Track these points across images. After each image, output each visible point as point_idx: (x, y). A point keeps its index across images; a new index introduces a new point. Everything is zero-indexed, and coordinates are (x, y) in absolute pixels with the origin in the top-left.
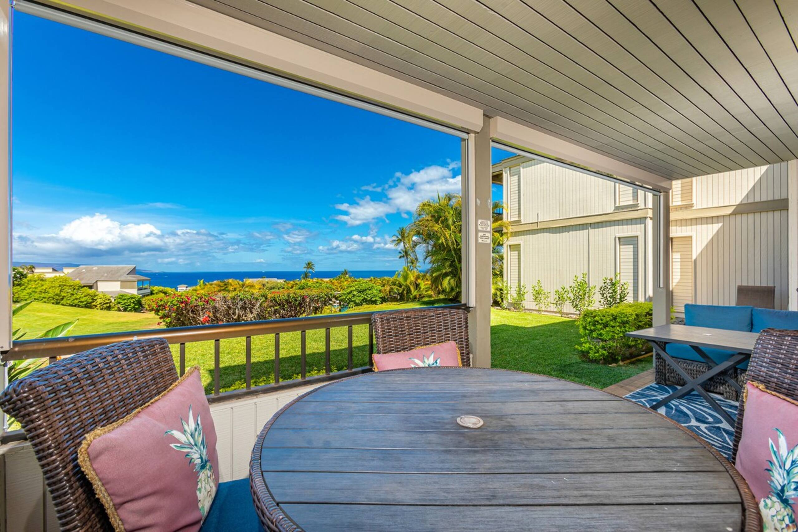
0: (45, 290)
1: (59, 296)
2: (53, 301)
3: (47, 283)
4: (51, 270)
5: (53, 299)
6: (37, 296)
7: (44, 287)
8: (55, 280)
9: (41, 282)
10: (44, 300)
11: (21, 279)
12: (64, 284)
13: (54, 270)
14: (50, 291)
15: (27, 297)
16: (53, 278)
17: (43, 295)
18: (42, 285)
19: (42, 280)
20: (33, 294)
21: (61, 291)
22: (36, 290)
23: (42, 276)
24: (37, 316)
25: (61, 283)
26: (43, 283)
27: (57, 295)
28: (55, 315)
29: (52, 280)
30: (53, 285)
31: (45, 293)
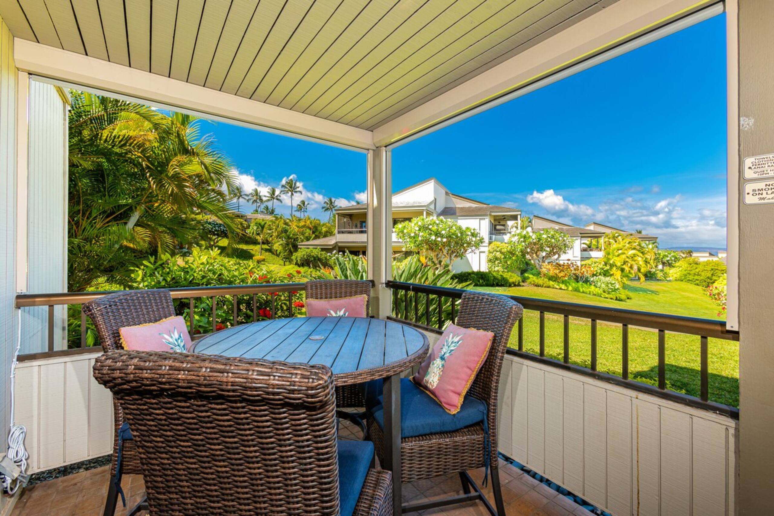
0: (698, 273)
1: (711, 279)
2: (704, 284)
3: (700, 266)
4: (708, 255)
5: (705, 281)
6: (691, 277)
7: (697, 270)
8: (708, 263)
9: (695, 265)
10: (697, 282)
11: (675, 261)
12: (716, 268)
13: (711, 254)
14: (703, 274)
15: (683, 278)
16: (706, 262)
17: (696, 277)
18: (696, 268)
19: (696, 264)
20: (688, 275)
21: (712, 275)
22: (691, 272)
23: (696, 260)
24: (681, 295)
25: (713, 267)
26: (697, 266)
27: (708, 278)
28: (697, 296)
29: (705, 264)
30: (706, 269)
31: (698, 275)
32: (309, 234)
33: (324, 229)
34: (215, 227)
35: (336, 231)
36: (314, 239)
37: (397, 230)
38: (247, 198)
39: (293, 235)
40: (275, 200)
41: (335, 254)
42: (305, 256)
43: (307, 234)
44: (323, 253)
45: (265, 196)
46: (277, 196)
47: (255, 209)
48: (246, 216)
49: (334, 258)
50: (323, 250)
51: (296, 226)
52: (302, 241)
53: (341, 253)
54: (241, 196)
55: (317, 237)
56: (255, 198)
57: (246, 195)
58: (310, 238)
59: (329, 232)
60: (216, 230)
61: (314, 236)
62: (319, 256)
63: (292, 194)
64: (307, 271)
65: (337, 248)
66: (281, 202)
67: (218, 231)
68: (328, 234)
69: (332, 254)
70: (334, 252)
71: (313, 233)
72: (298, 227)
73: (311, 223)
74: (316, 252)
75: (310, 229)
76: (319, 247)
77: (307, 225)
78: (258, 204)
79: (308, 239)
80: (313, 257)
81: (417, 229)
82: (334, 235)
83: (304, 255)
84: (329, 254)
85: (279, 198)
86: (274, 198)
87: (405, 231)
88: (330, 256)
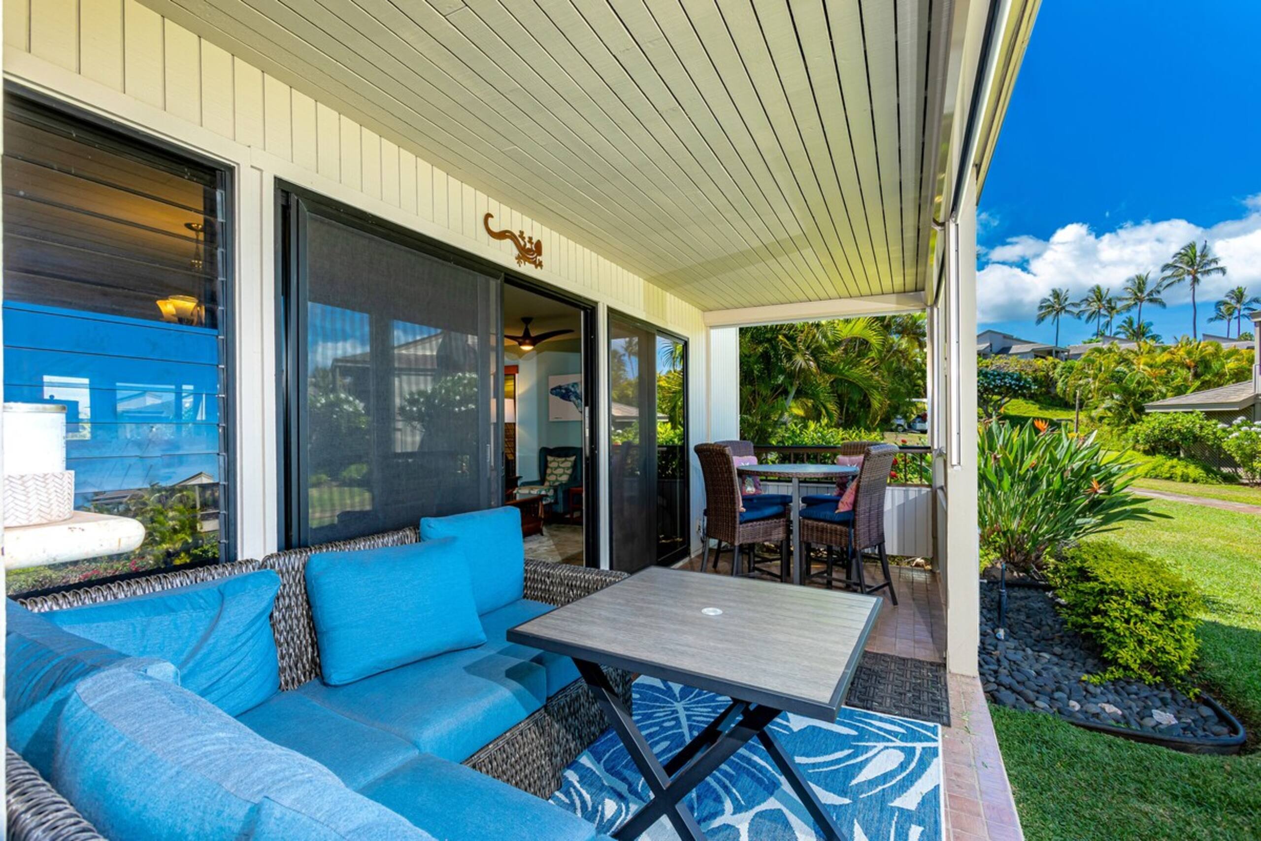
32: (1185, 380)
33: (1231, 365)
34: (994, 381)
36: (1198, 389)
38: (1076, 310)
39: (1139, 383)
40: (1145, 304)
41: (1239, 426)
42: (1157, 432)
43: (1178, 381)
45: (1120, 299)
46: (1150, 294)
47: (1095, 331)
48: (1068, 351)
50: (1209, 415)
51: (1146, 364)
52: (1164, 396)
54: (1063, 308)
55: (1206, 385)
56: (1094, 307)
57: (1073, 305)
58: (1187, 388)
60: (996, 387)
61: (1197, 383)
62: (1197, 430)
63: (1195, 280)
64: (1162, 465)
66: (1164, 305)
67: (1001, 387)
69: (1231, 425)
71: (1196, 376)
72: (1151, 366)
73: (1189, 353)
74: (1184, 422)
75: (1189, 368)
76: (1198, 410)
77: (1177, 358)
78: (1103, 321)
79: (1180, 391)
80: (1179, 431)
82: (1254, 377)
83: (1154, 428)
85: (1155, 296)
86: (1141, 301)
88: (1224, 430)
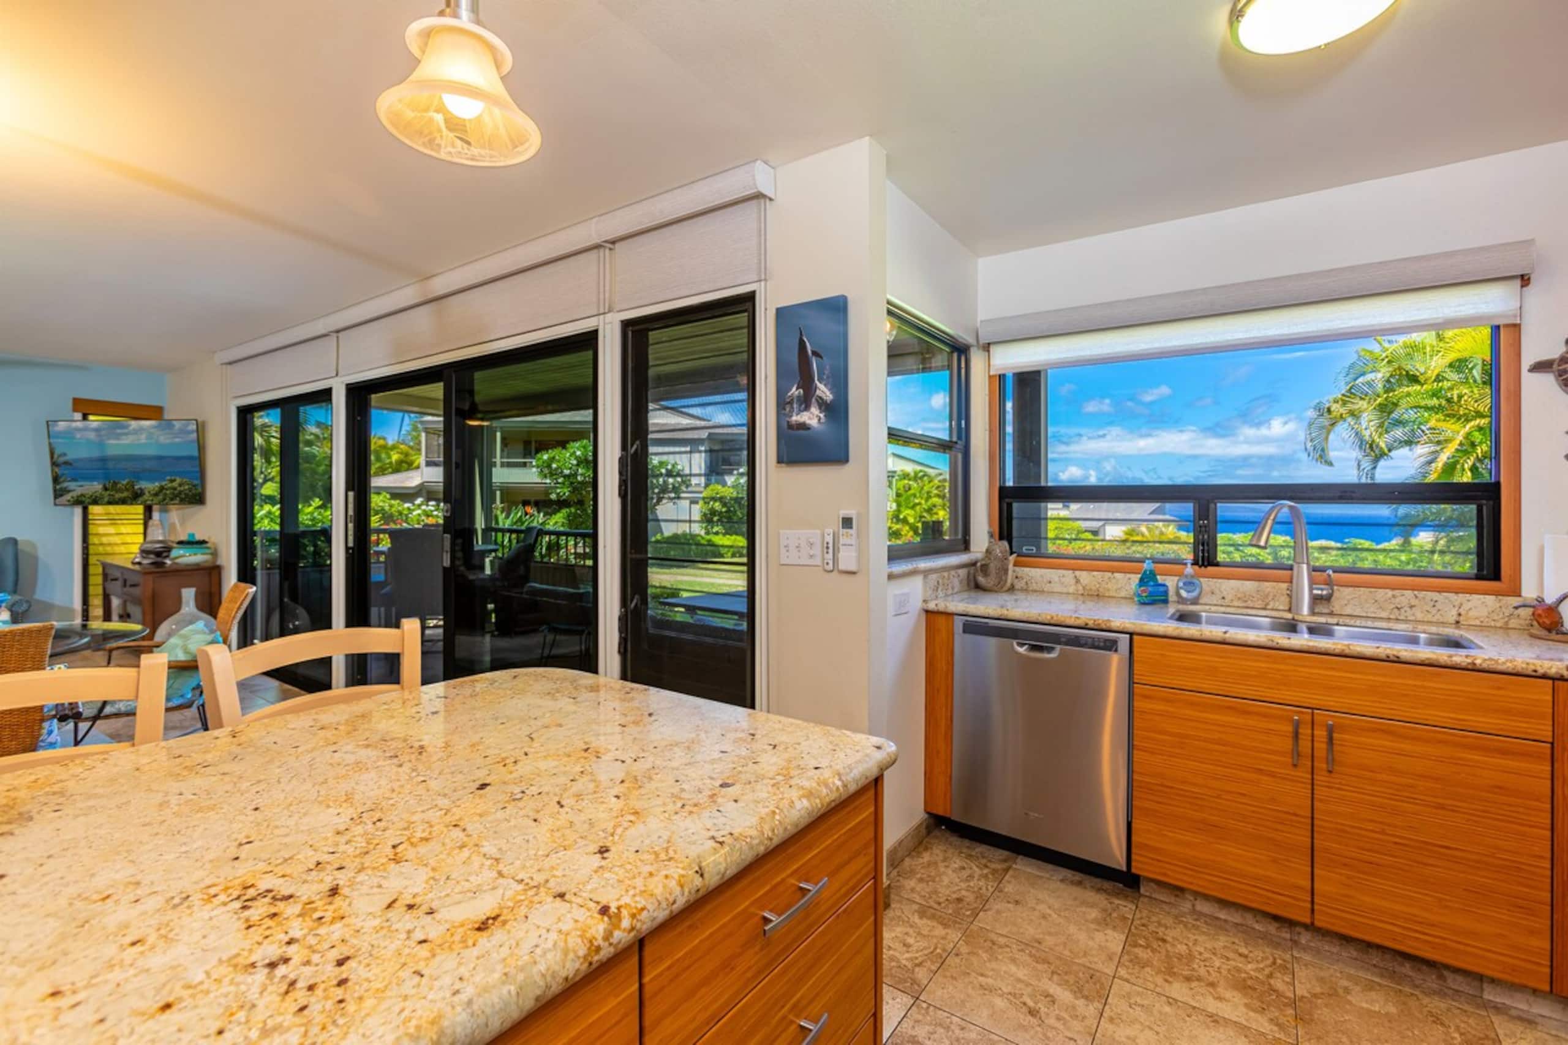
35: (421, 460)
37: (540, 463)
44: (395, 502)
49: (419, 512)
50: (393, 496)
53: (432, 503)
59: (406, 462)
65: (424, 493)
68: (405, 465)
69: (413, 504)
70: (419, 501)
81: (575, 462)
82: (418, 467)
84: (407, 505)
87: (554, 466)
